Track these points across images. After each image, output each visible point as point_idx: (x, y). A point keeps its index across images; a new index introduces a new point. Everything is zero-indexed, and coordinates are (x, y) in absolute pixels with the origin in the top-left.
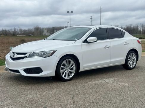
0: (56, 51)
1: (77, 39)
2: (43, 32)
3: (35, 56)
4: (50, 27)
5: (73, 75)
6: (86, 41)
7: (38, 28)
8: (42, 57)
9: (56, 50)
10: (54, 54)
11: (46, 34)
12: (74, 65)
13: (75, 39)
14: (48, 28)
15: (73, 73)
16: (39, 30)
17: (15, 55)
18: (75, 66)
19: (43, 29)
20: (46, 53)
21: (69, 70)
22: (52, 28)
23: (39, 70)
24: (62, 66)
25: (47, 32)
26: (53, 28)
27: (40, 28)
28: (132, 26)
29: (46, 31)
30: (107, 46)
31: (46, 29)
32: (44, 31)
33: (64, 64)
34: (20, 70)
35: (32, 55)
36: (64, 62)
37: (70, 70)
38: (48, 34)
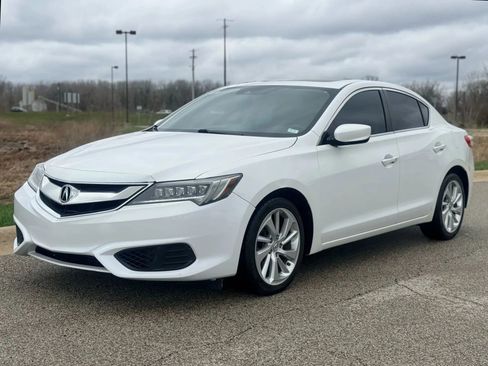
0: (241, 178)
1: (297, 132)
2: (21, 99)
3: (160, 198)
4: (44, 83)
5: (291, 268)
6: (328, 139)
8: (193, 200)
9: (241, 175)
10: (237, 189)
11: (30, 106)
12: (295, 232)
13: (290, 130)
14: (37, 87)
15: (292, 260)
16: (7, 91)
17: (72, 193)
18: (299, 235)
19: (20, 89)
20: (208, 185)
21: (281, 251)
23: (180, 254)
24: (262, 234)
25: (36, 98)
26: (59, 85)
27: (10, 86)
29: (31, 95)
30: (391, 157)
31: (30, 88)
33: (266, 228)
34: (103, 254)
35: (149, 192)
36: (268, 221)
37: (284, 249)
38: (38, 107)
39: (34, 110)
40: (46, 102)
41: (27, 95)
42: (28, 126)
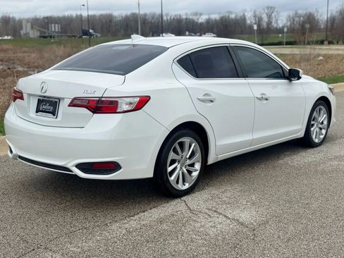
2: (22, 29)
4: (38, 17)
7: (9, 18)
11: (28, 33)
14: (33, 19)
16: (12, 23)
19: (20, 21)
22: (44, 18)
25: (32, 28)
26: (47, 18)
27: (14, 19)
28: (233, 16)
29: (29, 25)
31: (28, 21)
32: (24, 27)
38: (34, 34)
39: (31, 36)
40: (39, 30)
41: (26, 26)
42: (24, 49)
